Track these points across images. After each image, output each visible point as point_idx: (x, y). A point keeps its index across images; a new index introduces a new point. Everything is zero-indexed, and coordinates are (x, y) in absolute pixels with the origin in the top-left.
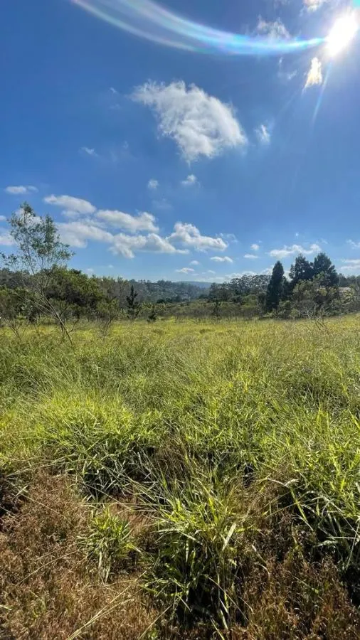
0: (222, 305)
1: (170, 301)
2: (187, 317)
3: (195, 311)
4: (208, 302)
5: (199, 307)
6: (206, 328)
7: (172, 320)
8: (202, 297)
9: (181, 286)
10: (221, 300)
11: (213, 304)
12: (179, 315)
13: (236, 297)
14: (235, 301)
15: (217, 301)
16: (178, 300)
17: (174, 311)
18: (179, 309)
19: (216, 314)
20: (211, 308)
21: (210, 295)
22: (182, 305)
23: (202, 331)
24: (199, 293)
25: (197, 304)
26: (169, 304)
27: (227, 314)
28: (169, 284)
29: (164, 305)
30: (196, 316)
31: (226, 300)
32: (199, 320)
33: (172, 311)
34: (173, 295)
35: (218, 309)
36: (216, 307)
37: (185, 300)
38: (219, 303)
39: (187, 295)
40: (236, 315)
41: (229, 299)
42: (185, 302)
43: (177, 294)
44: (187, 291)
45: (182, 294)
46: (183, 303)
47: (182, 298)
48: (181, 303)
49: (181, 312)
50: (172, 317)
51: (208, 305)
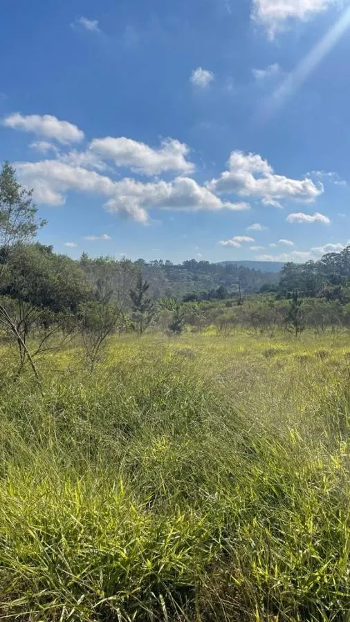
0: (305, 303)
1: (208, 297)
2: (239, 326)
3: (253, 315)
4: (278, 298)
5: (260, 308)
6: (275, 347)
7: (211, 332)
8: (265, 289)
9: (229, 268)
10: (302, 295)
11: (287, 303)
12: (223, 323)
13: (331, 289)
14: (329, 296)
15: (295, 297)
16: (220, 294)
17: (215, 316)
18: (222, 313)
19: (294, 320)
20: (282, 310)
21: (281, 284)
22: (229, 305)
23: (269, 353)
24: (259, 283)
25: (258, 304)
26: (204, 303)
27: (318, 321)
28: (204, 266)
29: (195, 304)
30: (255, 325)
31: (313, 295)
32: (261, 331)
33: (210, 315)
34: (212, 288)
35: (296, 312)
36: (293, 307)
37: (233, 295)
38: (299, 300)
39: (237, 286)
40: (333, 322)
41: (318, 291)
42: (234, 299)
43: (219, 284)
44: (237, 279)
45: (228, 284)
46: (230, 300)
47: (229, 292)
48: (226, 301)
49: (227, 316)
50: (211, 327)
51: (278, 305)
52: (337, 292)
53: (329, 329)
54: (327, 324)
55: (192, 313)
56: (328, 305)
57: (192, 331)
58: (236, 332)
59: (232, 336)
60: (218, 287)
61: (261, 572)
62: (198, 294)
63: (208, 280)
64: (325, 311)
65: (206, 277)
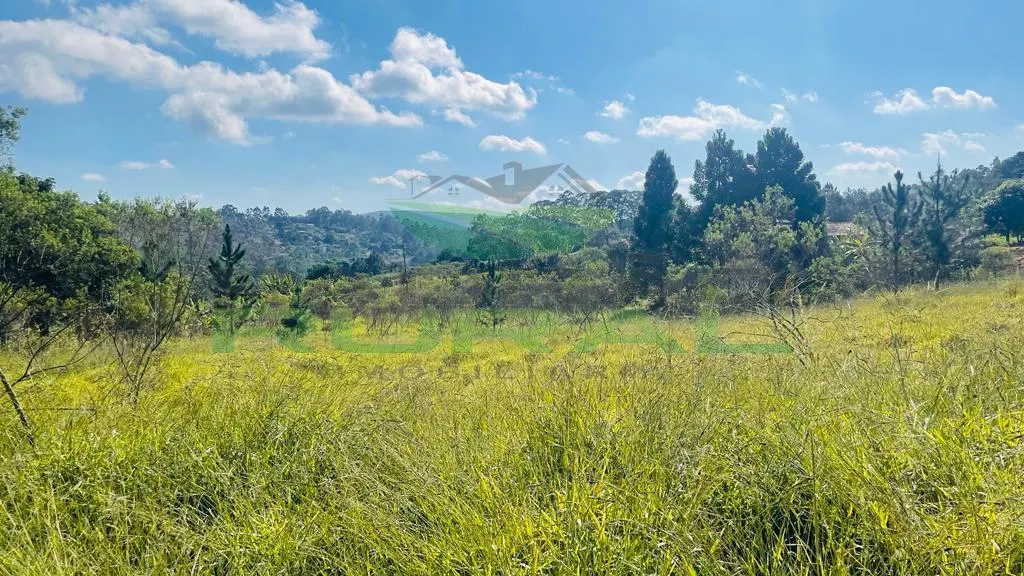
0: (505, 278)
1: (348, 270)
2: (404, 317)
3: (426, 299)
4: (465, 271)
5: (437, 288)
8: (444, 257)
9: (385, 223)
10: (502, 267)
11: (480, 278)
12: (377, 313)
14: (541, 268)
15: (491, 269)
16: (372, 266)
17: (363, 302)
18: (375, 296)
19: (490, 305)
20: (472, 290)
22: (386, 283)
25: (434, 280)
26: (344, 282)
27: (526, 306)
28: (344, 220)
29: (330, 282)
30: (429, 314)
31: (517, 266)
32: (440, 325)
33: (354, 300)
34: (359, 255)
35: (493, 293)
36: (489, 286)
37: (394, 266)
38: (497, 273)
39: (401, 252)
40: (548, 306)
41: (525, 260)
42: (394, 274)
43: (370, 248)
44: (400, 242)
45: (385, 248)
46: (388, 275)
47: (387, 262)
48: (382, 276)
49: (383, 302)
50: (359, 319)
51: (466, 281)
52: (553, 260)
53: (542, 317)
54: (539, 308)
55: (324, 298)
56: (540, 281)
57: (325, 329)
58: (399, 327)
59: (393, 334)
60: (368, 254)
62: (334, 266)
63: (350, 241)
64: (537, 290)
65: (348, 237)
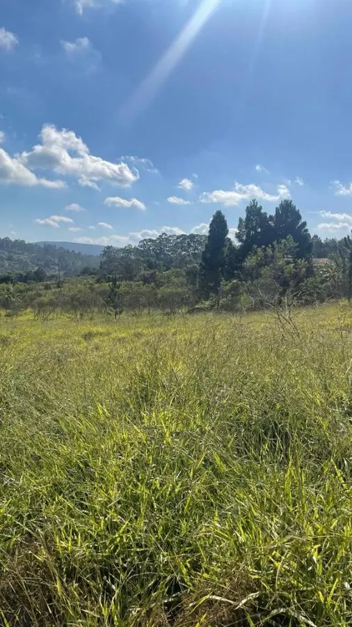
0: (123, 286)
1: (23, 279)
2: (58, 310)
3: (73, 298)
4: (98, 281)
5: (80, 291)
6: (94, 330)
7: (28, 315)
8: (86, 272)
9: (48, 249)
10: (121, 279)
11: (107, 286)
12: (41, 306)
13: (148, 273)
14: (146, 280)
15: (114, 281)
16: (39, 277)
17: (32, 300)
18: (40, 295)
19: (114, 302)
20: (102, 293)
21: (101, 267)
22: (47, 287)
23: (88, 336)
24: (80, 265)
25: (77, 287)
26: (21, 285)
27: (135, 304)
28: (20, 245)
29: (11, 287)
30: (74, 308)
31: (131, 279)
32: (81, 315)
33: (26, 298)
34: (30, 269)
35: (115, 295)
36: (113, 290)
37: (52, 277)
38: (118, 283)
39: (57, 268)
40: (150, 304)
41: (136, 276)
42: (53, 282)
43: (37, 265)
44: (56, 261)
45: (47, 265)
46: (48, 282)
47: (48, 274)
48: (45, 283)
49: (45, 299)
50: (28, 310)
51: (98, 288)
52: (153, 276)
53: (146, 311)
54: (144, 306)
55: (7, 296)
56: (144, 289)
57: (8, 315)
58: (55, 315)
59: (50, 320)
60: (36, 268)
61: (64, 544)
62: (13, 276)
63: (24, 260)
64: (143, 294)
65: (22, 257)
